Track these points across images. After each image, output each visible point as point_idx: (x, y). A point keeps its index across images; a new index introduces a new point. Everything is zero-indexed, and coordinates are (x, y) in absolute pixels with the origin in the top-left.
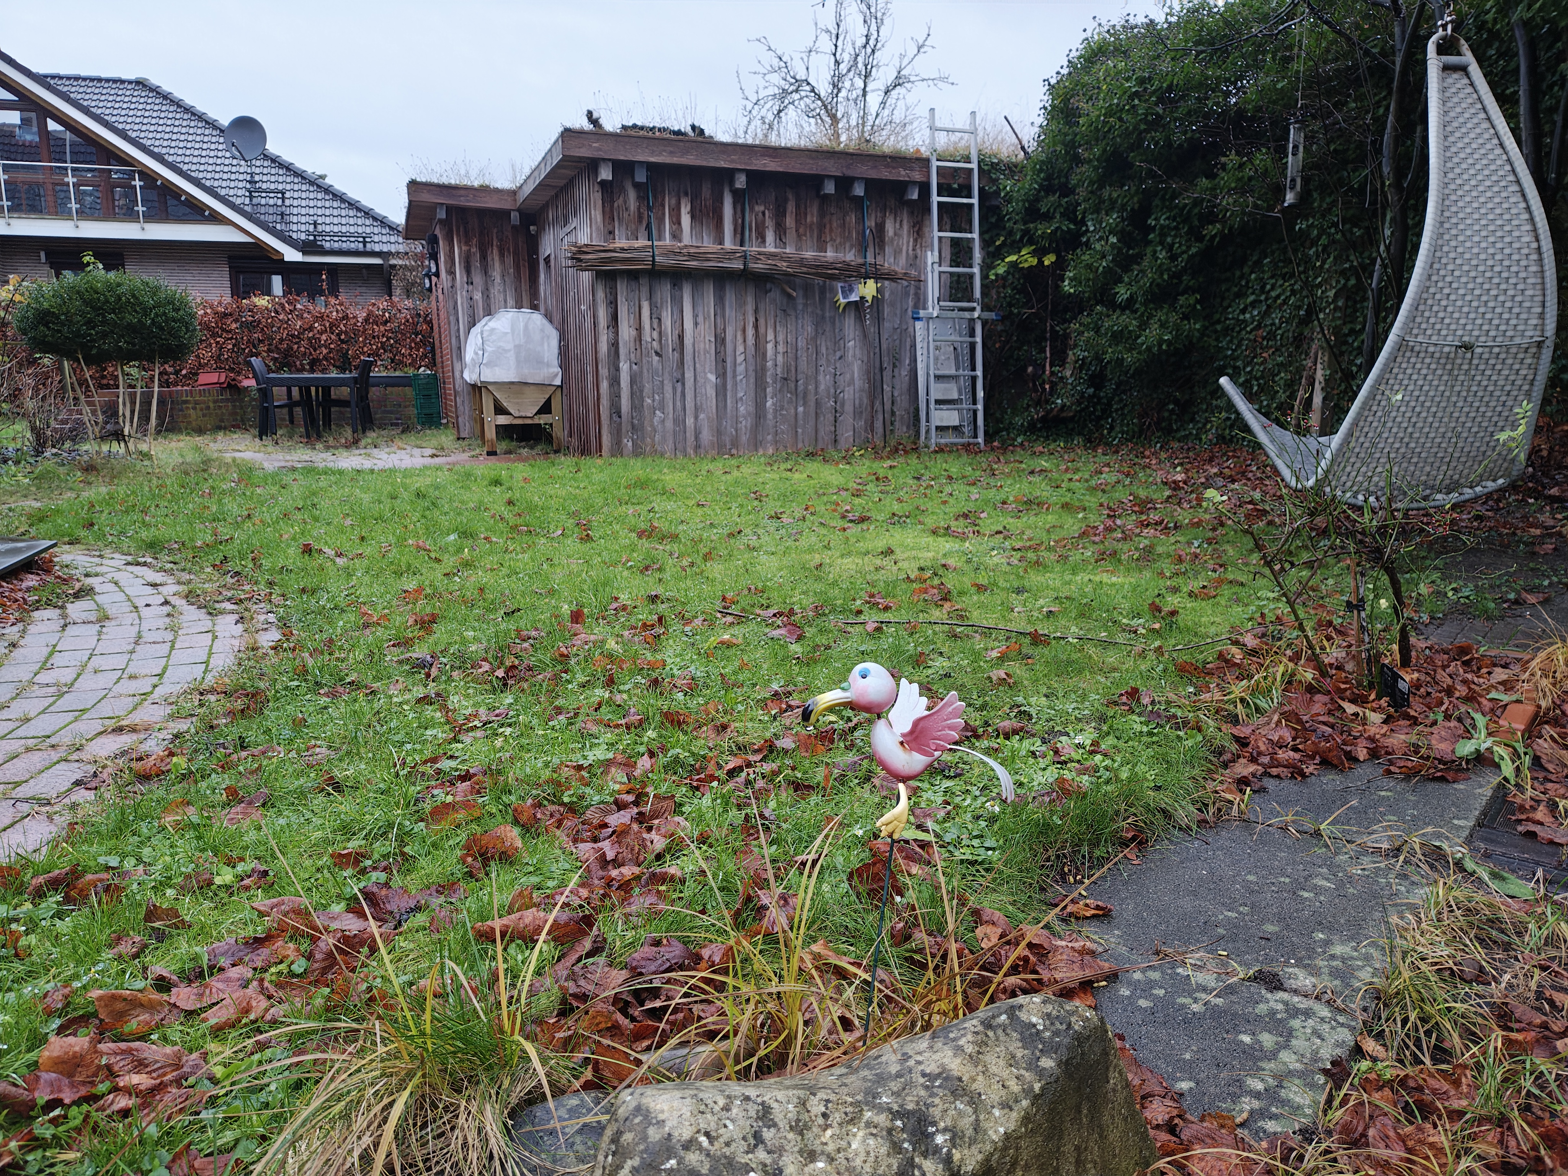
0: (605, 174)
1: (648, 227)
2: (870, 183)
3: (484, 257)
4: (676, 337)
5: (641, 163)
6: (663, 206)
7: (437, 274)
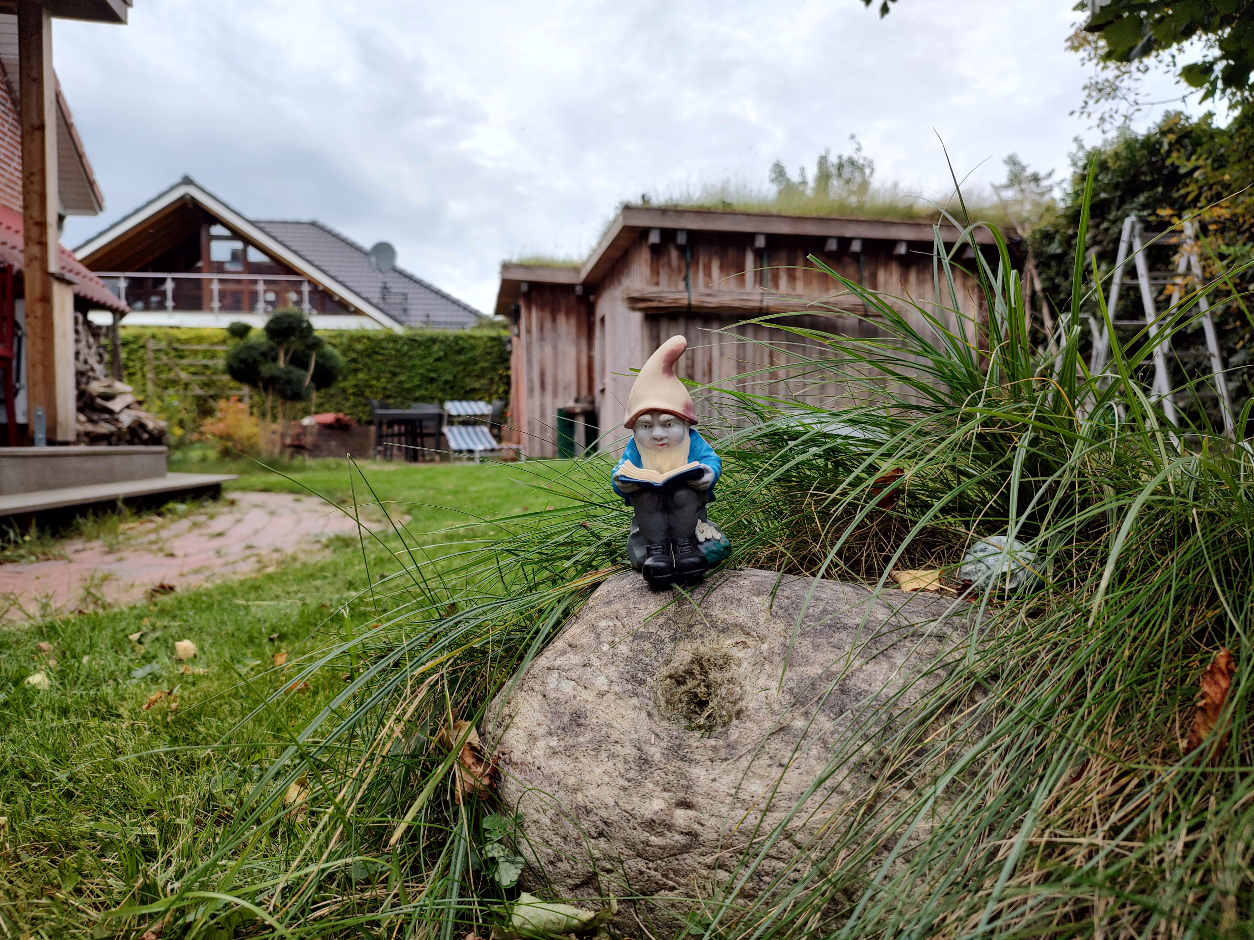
0: (654, 238)
1: (686, 279)
2: (866, 242)
3: (554, 320)
4: (706, 365)
5: (682, 230)
6: (698, 263)
7: (518, 335)
